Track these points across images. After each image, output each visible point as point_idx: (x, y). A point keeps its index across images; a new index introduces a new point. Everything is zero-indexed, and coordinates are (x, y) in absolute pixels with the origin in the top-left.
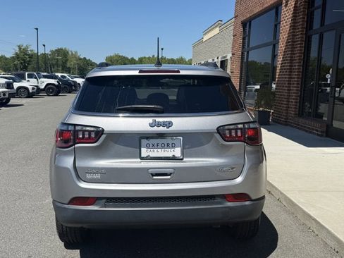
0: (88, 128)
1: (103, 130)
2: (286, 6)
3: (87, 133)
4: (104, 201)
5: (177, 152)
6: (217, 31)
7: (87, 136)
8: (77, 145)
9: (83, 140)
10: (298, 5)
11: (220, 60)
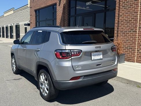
0: (76, 51)
1: (82, 51)
2: (59, 5)
3: (75, 52)
4: (83, 77)
5: (101, 57)
6: (12, 12)
7: (75, 53)
8: (72, 57)
9: (74, 55)
10: (65, 6)
11: (15, 25)
